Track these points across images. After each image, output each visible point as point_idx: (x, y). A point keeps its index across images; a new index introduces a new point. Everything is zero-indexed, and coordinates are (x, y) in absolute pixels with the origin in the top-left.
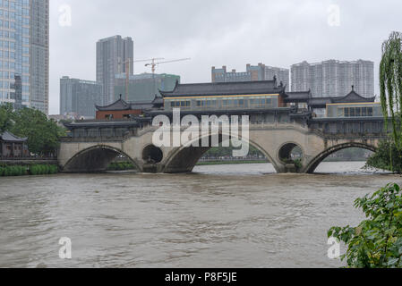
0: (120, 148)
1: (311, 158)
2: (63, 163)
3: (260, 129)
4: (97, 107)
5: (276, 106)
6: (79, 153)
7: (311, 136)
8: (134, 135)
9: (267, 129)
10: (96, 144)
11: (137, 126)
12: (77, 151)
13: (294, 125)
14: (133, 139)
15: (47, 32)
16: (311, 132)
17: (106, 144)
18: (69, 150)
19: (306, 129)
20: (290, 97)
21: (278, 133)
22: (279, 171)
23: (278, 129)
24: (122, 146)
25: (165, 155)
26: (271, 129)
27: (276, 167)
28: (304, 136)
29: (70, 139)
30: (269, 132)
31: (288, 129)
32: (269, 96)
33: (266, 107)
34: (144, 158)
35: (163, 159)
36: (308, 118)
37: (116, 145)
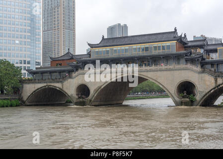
0: (61, 87)
1: (204, 94)
2: (25, 98)
3: (161, 70)
4: (51, 58)
5: (174, 51)
6: (34, 91)
7: (203, 75)
8: (70, 77)
9: (166, 70)
10: (45, 84)
11: (73, 71)
12: (34, 90)
13: (189, 66)
14: (69, 80)
15: (74, 22)
16: (203, 72)
17: (52, 84)
18: (29, 89)
19: (199, 69)
20: (190, 44)
21: (177, 73)
22: (177, 104)
23: (176, 70)
24: (62, 86)
25: (92, 92)
26: (170, 70)
27: (175, 102)
28: (197, 75)
29: (29, 81)
30: (168, 72)
31: (184, 69)
32: (168, 43)
33: (166, 52)
34: (77, 95)
35: (90, 95)
36: (200, 59)
37: (58, 85)
